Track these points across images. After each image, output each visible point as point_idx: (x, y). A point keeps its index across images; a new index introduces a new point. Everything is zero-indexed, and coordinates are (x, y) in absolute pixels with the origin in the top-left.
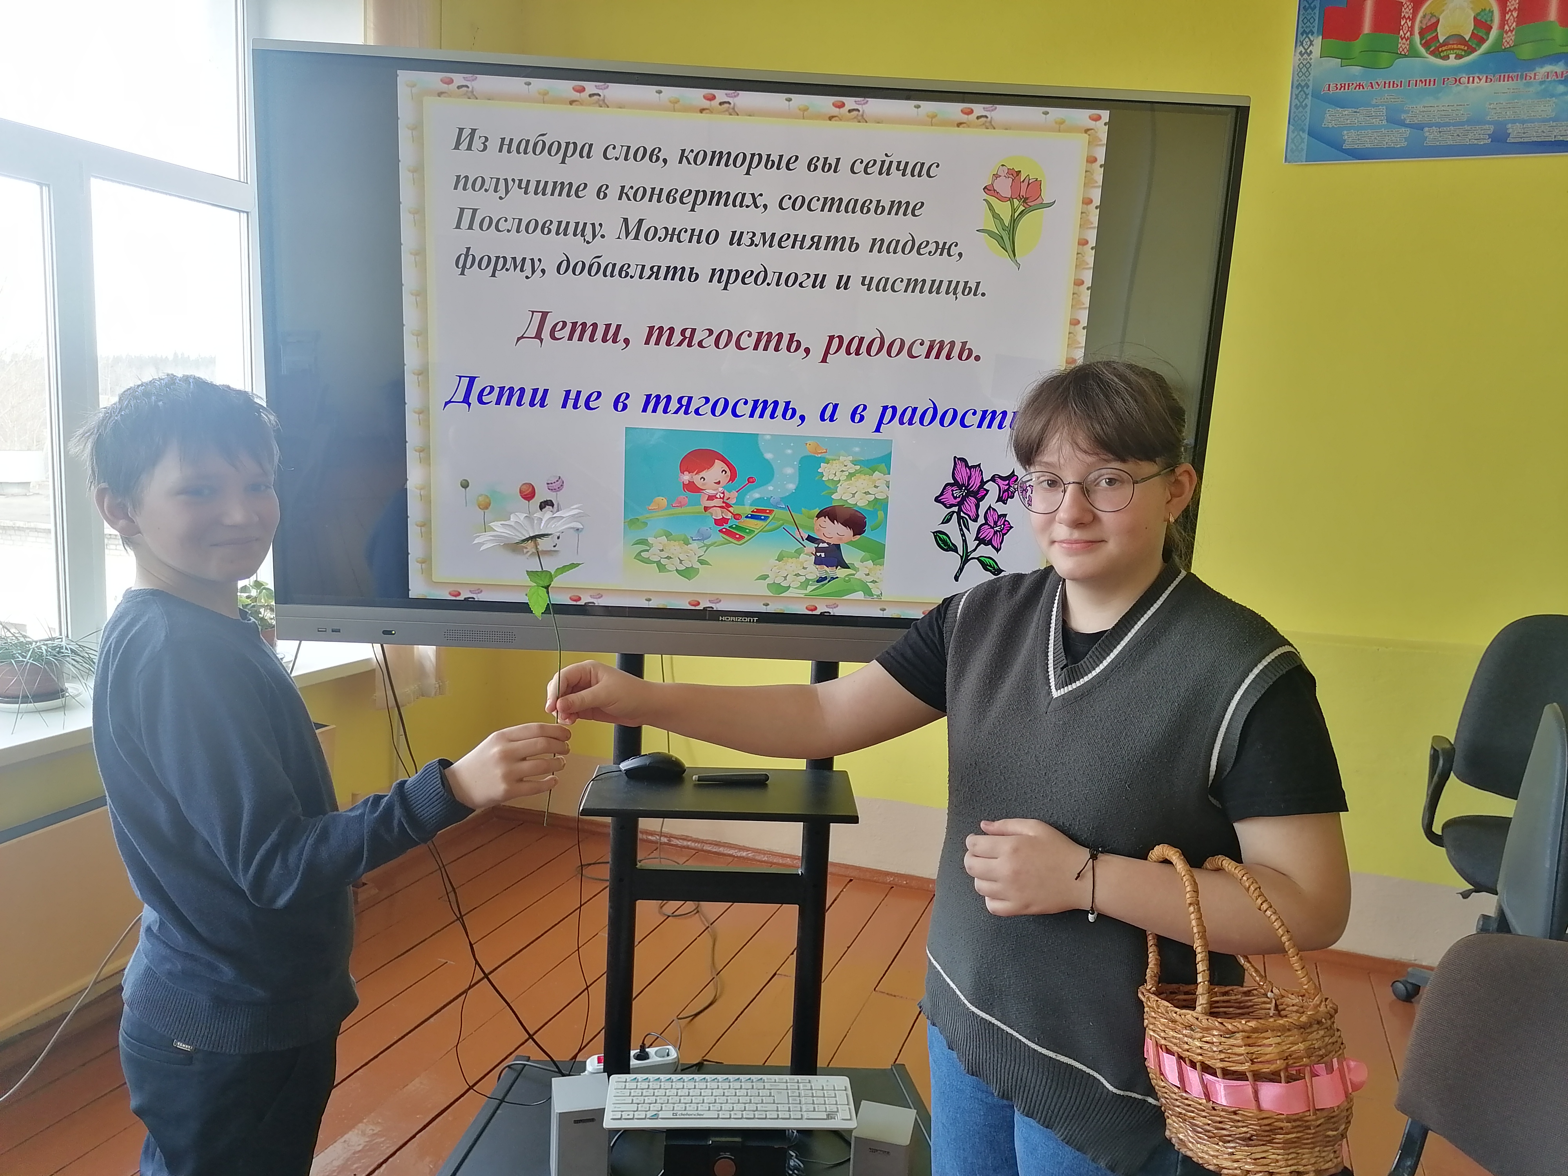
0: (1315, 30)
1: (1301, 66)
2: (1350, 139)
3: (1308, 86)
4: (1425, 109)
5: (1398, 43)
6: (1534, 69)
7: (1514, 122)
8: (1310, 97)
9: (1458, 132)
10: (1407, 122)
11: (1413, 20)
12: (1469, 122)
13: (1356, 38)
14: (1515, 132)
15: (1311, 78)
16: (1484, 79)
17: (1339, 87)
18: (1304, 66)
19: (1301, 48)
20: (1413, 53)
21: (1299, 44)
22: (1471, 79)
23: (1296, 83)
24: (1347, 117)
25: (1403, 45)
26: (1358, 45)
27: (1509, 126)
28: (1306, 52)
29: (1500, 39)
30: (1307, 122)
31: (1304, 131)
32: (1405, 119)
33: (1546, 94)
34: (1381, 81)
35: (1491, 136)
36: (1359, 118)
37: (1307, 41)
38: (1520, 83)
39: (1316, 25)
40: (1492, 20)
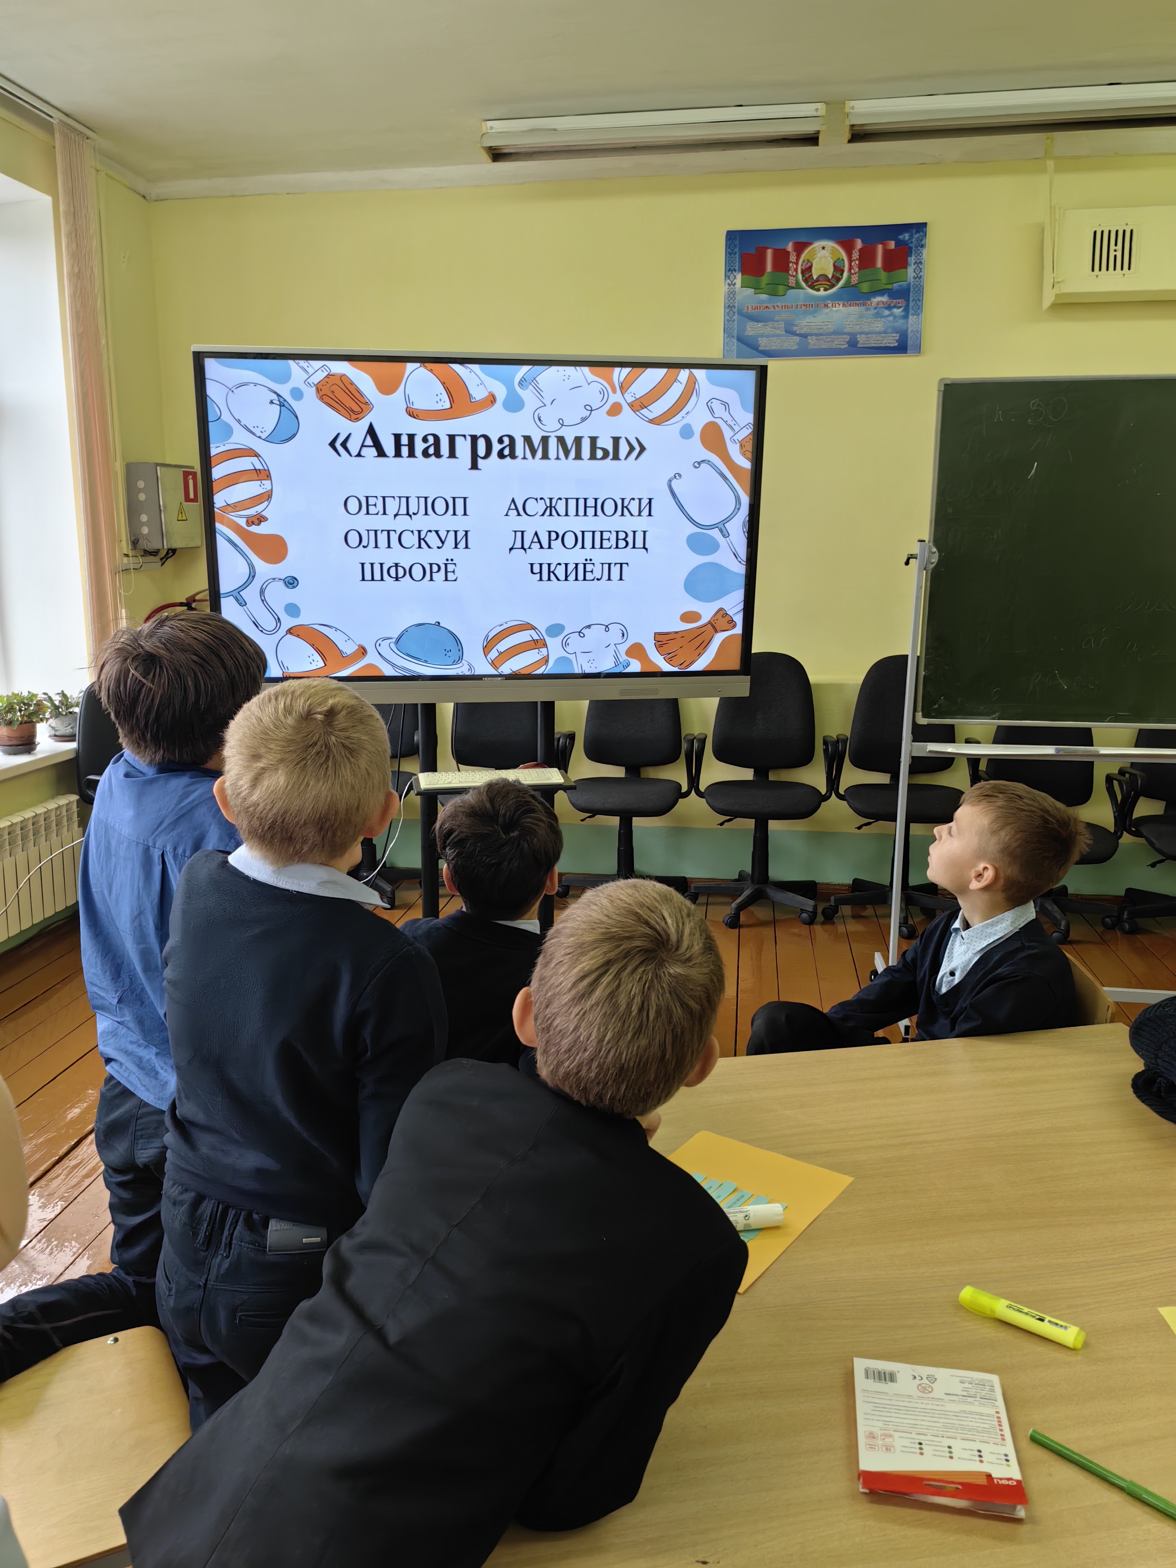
0: (737, 268)
1: (729, 293)
2: (764, 344)
3: (735, 307)
4: (808, 324)
5: (788, 279)
6: (869, 300)
7: (861, 333)
8: (736, 314)
9: (828, 339)
11: (797, 264)
12: (835, 333)
13: (762, 275)
14: (862, 340)
15: (736, 301)
16: (841, 305)
17: (754, 308)
18: (731, 293)
19: (728, 281)
20: (798, 286)
21: (727, 278)
22: (834, 305)
23: (727, 305)
24: (761, 329)
25: (792, 281)
26: (765, 280)
27: (858, 336)
28: (732, 284)
29: (849, 278)
30: (736, 331)
31: (733, 337)
32: (796, 331)
33: (878, 315)
34: (780, 304)
35: (848, 343)
36: (768, 329)
37: (732, 277)
38: (863, 308)
39: (737, 266)
40: (844, 266)
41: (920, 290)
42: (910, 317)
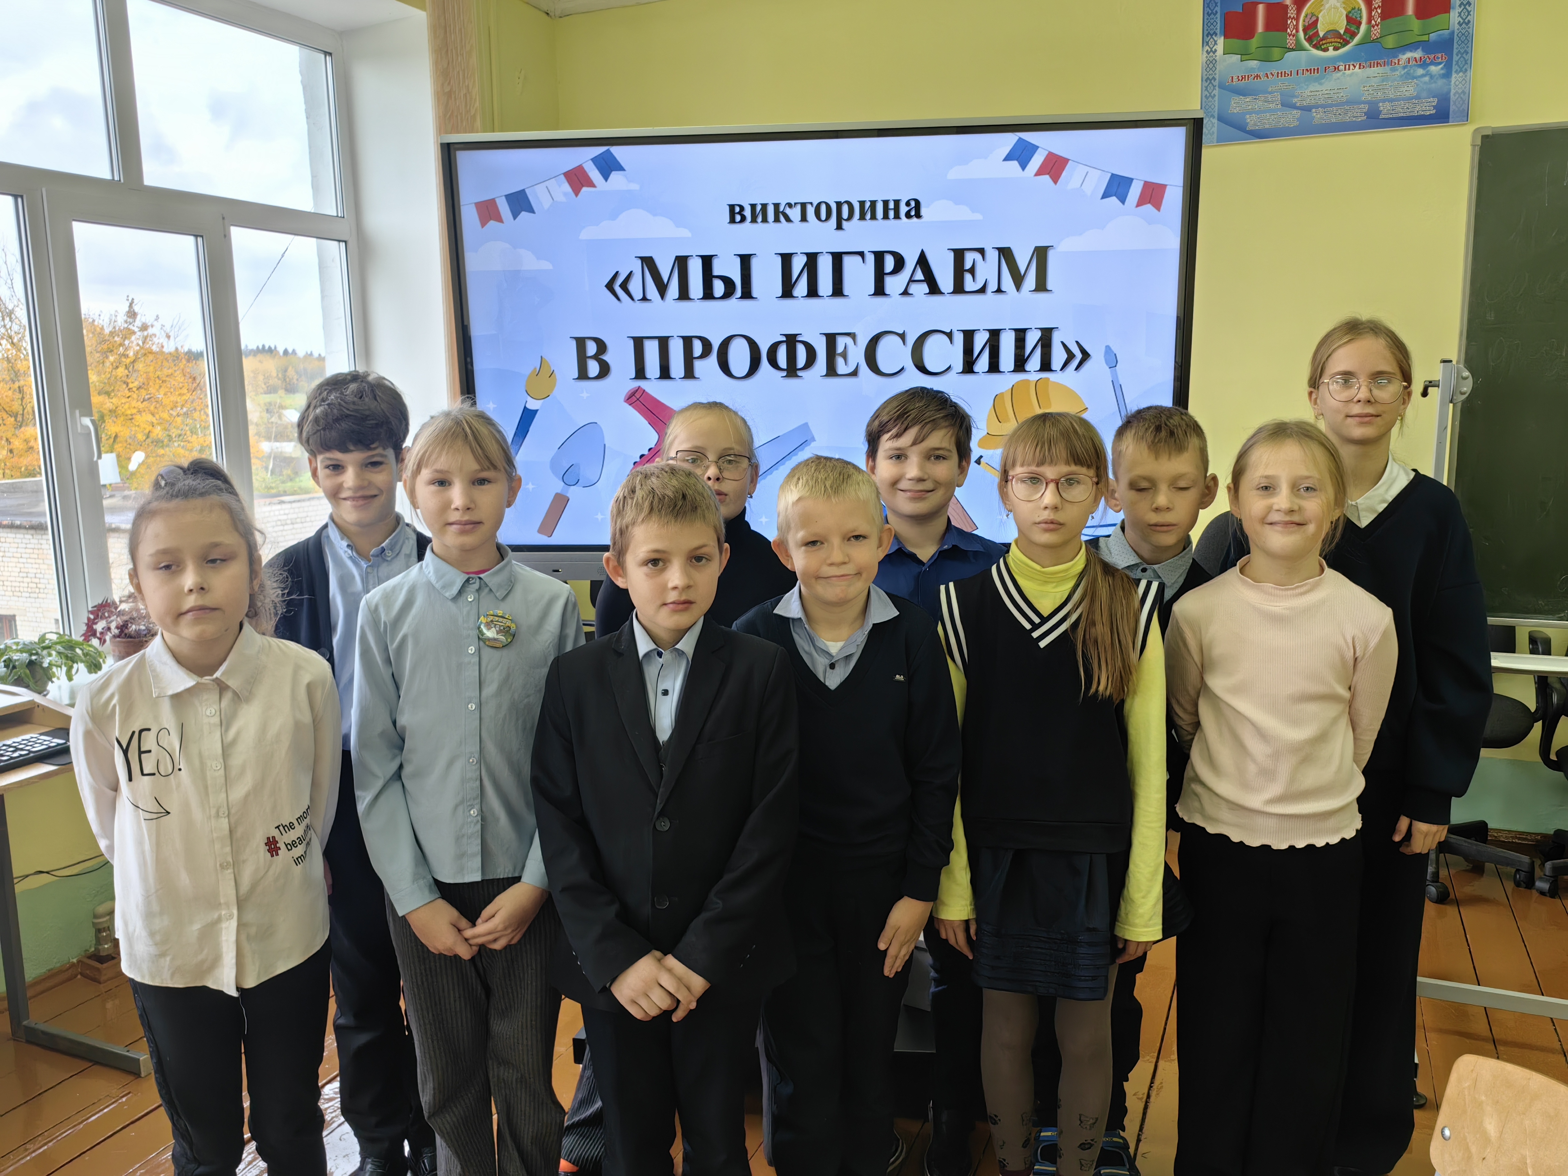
0: (1218, 31)
1: (1208, 62)
2: (1252, 122)
3: (1215, 79)
4: (1312, 93)
5: (1287, 39)
6: (1397, 57)
7: (1384, 101)
8: (1217, 88)
9: (1339, 111)
10: (1298, 105)
11: (1297, 19)
12: (1349, 102)
13: (1253, 37)
14: (1386, 109)
15: (1217, 72)
16: (1358, 66)
17: (1240, 78)
18: (1211, 62)
19: (1207, 48)
20: (1299, 48)
21: (1205, 44)
22: (1347, 66)
23: (1205, 77)
24: (1249, 104)
25: (1290, 42)
26: (1254, 42)
27: (1380, 104)
28: (1211, 51)
29: (1368, 32)
30: (1216, 111)
31: (1214, 117)
32: (1295, 103)
33: (1409, 77)
34: (1275, 72)
35: (1366, 114)
36: (1259, 104)
37: (1212, 41)
38: (1387, 68)
39: (1218, 28)
40: (1361, 17)
41: (1467, 39)
42: (1454, 75)
